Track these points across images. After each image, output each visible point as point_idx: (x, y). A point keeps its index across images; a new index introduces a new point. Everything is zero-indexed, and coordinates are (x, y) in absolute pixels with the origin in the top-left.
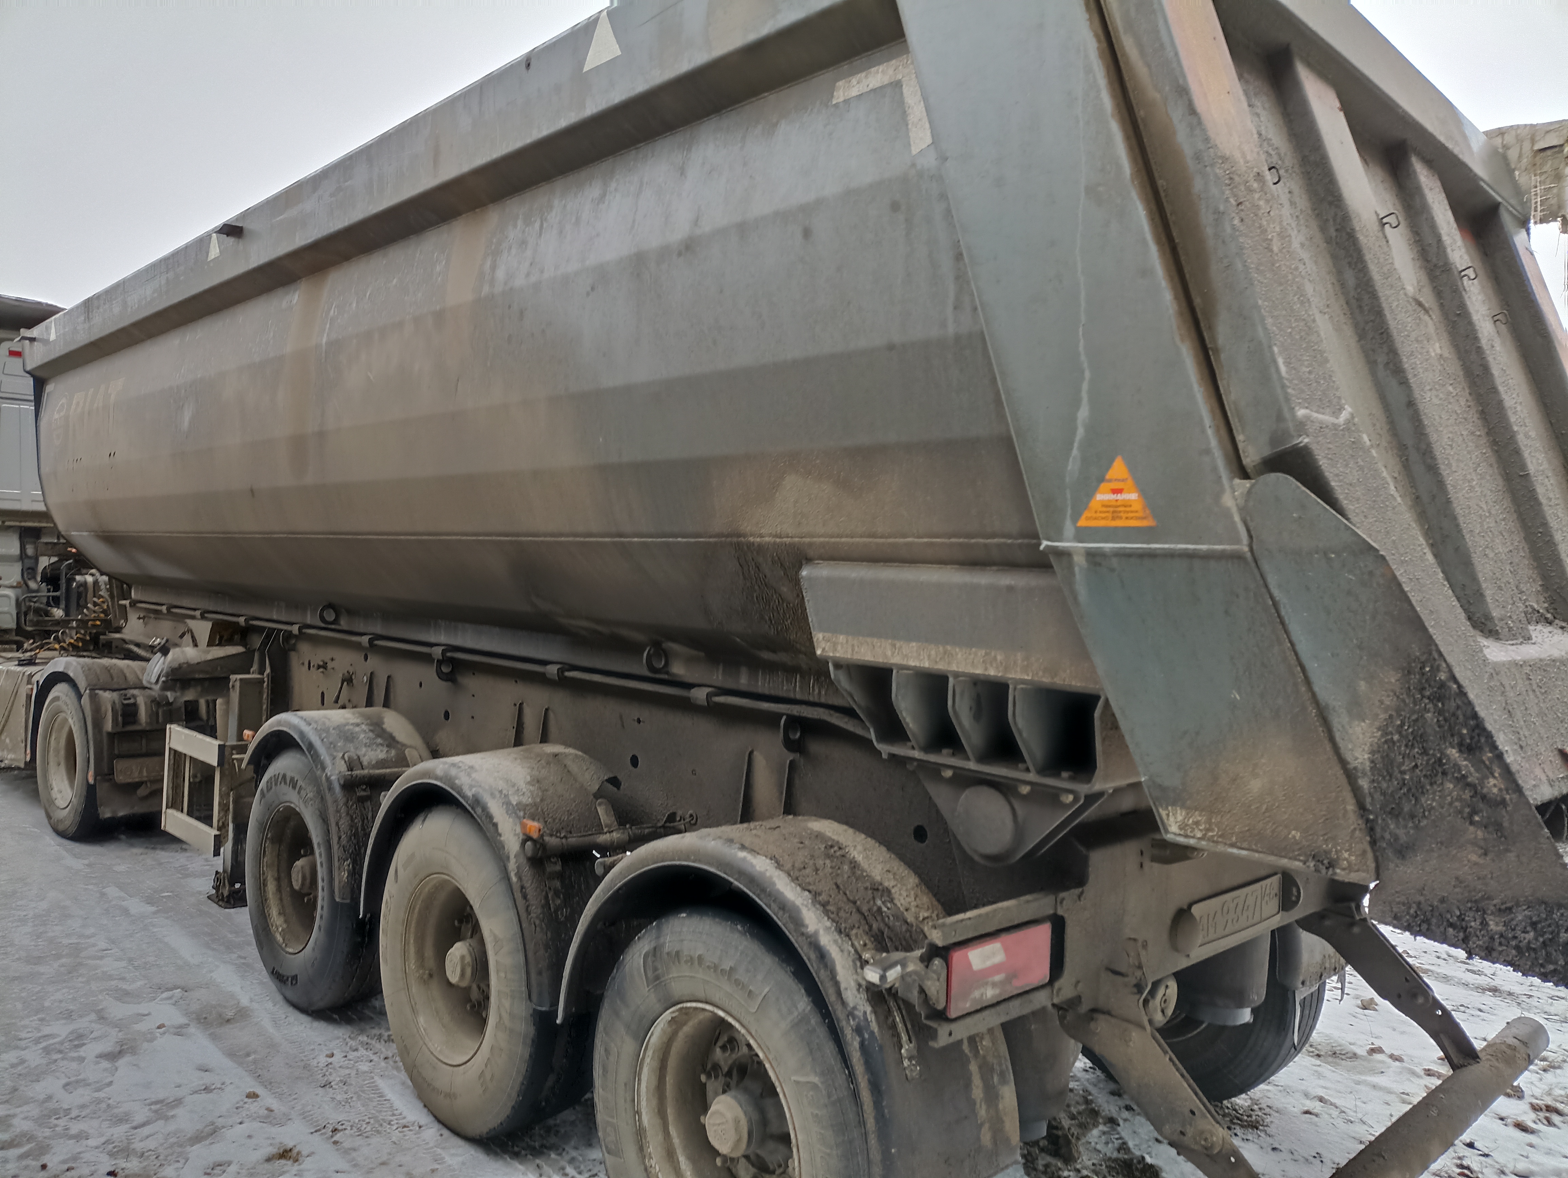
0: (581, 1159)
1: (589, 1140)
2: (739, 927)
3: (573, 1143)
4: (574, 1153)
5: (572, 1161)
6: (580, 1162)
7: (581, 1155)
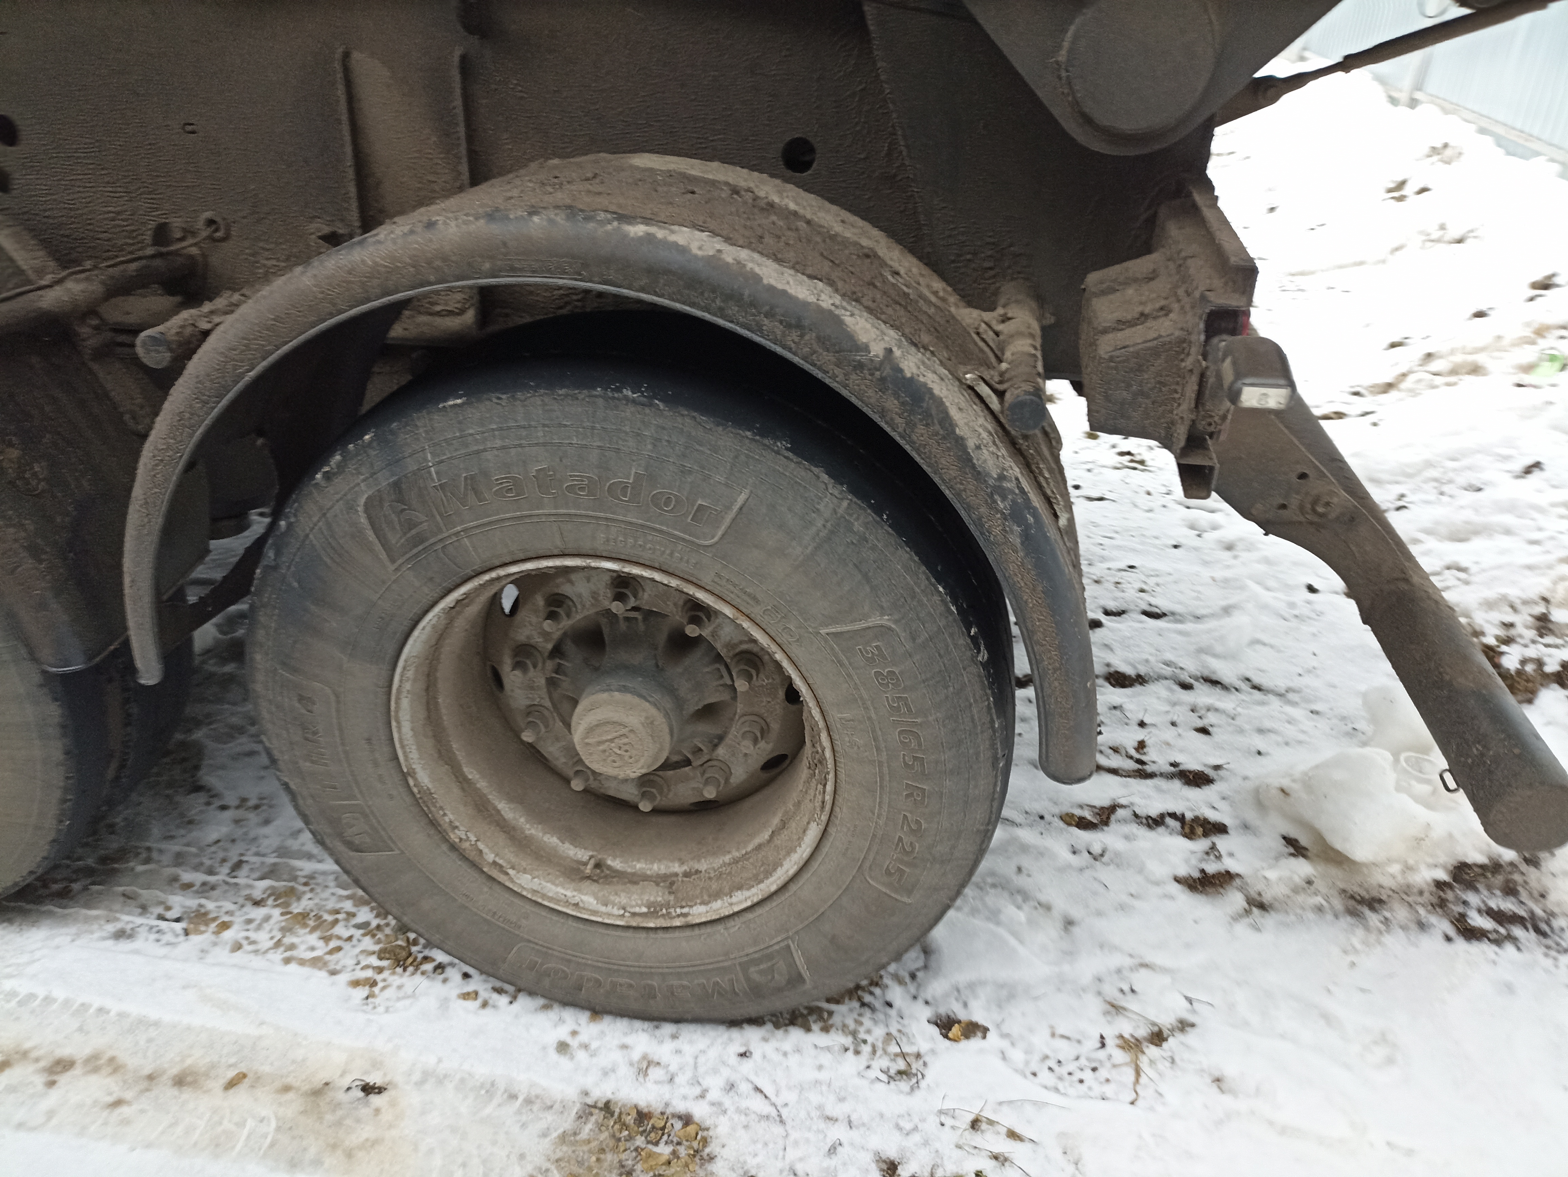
0: (193, 850)
1: (182, 815)
2: (628, 392)
3: (156, 831)
4: (174, 847)
5: (179, 859)
6: (196, 855)
7: (188, 845)
